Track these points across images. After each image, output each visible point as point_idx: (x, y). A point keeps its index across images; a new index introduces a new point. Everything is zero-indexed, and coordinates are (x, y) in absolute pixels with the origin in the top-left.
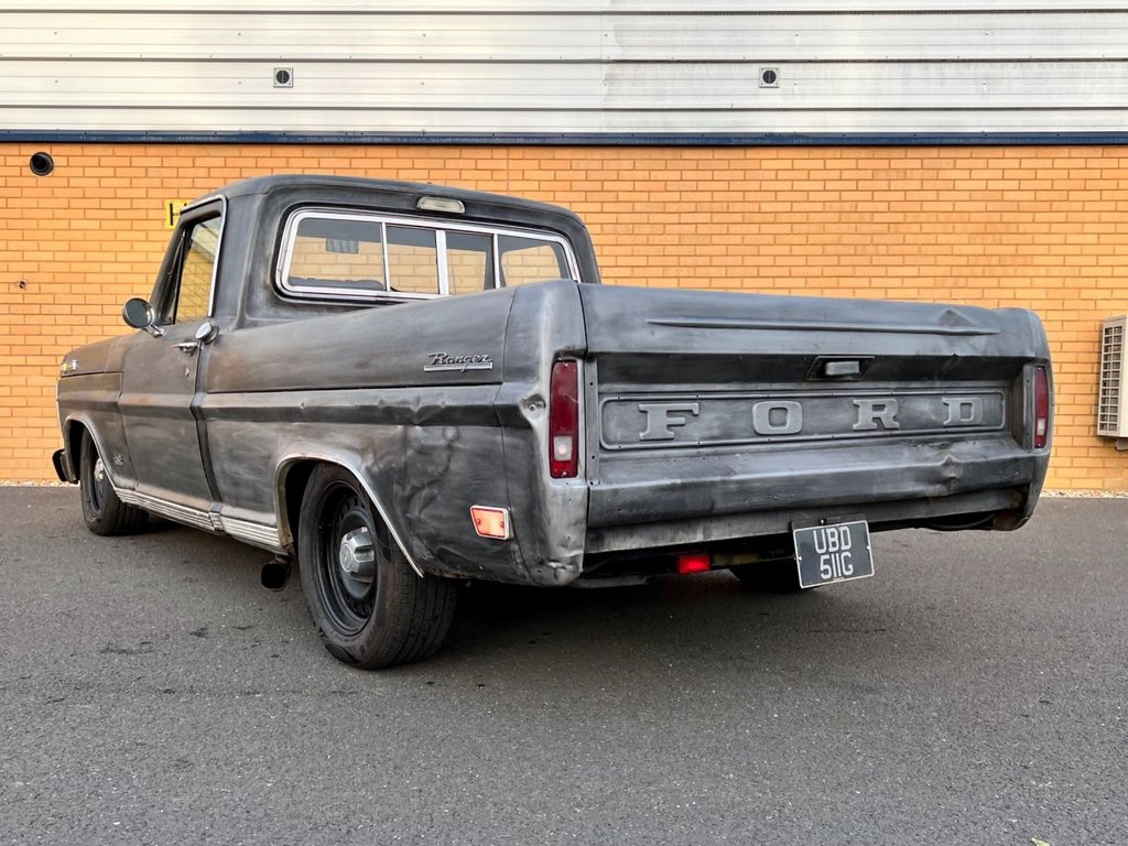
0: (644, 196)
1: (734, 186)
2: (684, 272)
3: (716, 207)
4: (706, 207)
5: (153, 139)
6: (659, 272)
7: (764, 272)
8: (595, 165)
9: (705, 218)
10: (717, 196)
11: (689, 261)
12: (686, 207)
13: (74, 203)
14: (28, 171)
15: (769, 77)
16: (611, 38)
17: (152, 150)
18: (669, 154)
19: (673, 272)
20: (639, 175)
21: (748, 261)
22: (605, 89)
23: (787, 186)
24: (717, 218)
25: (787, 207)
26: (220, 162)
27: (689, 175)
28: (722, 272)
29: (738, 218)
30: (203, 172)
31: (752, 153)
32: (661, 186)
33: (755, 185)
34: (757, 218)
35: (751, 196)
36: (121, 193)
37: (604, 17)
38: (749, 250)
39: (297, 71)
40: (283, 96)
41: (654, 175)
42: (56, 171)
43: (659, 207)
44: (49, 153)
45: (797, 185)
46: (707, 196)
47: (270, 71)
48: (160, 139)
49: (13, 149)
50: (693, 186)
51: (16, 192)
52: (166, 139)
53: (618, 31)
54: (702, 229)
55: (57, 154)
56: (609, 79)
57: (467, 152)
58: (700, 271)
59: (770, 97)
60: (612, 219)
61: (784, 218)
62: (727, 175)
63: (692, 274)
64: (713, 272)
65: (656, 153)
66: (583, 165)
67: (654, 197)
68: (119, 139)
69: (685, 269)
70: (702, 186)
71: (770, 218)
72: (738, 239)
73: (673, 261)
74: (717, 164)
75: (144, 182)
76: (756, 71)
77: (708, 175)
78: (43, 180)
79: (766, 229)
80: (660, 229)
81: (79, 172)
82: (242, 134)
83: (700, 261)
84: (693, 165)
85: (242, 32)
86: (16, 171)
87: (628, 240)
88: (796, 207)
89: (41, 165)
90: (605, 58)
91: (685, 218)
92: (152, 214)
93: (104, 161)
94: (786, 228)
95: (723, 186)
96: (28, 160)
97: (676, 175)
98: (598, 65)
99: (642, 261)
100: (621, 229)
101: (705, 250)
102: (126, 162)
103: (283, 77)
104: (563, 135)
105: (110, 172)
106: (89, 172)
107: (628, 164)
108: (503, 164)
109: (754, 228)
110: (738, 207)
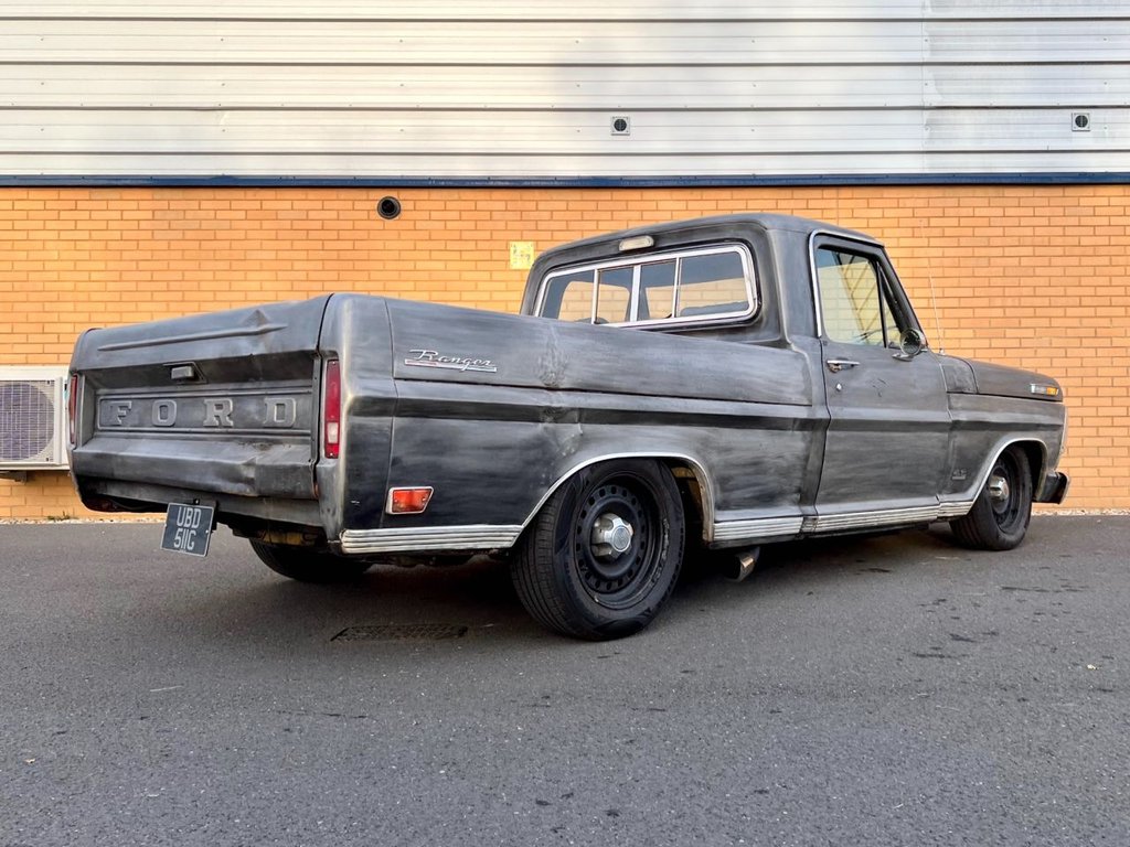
0: (969, 231)
1: (1055, 221)
2: (1009, 302)
3: (1038, 241)
4: (1028, 241)
5: (500, 184)
6: (985, 302)
7: (1086, 301)
8: (921, 203)
9: (1029, 251)
10: (1039, 231)
11: (1013, 291)
12: (1009, 241)
13: (420, 245)
14: (376, 215)
15: (1081, 122)
16: (931, 88)
17: (497, 194)
18: (991, 192)
19: (998, 302)
20: (964, 212)
21: (1070, 291)
22: (926, 134)
23: (1105, 221)
24: (1039, 251)
25: (1105, 241)
26: (562, 205)
27: (1010, 212)
28: (1046, 302)
29: (1059, 251)
30: (546, 215)
31: (1070, 191)
32: (985, 222)
33: (1074, 221)
34: (1077, 251)
35: (1069, 231)
36: (466, 235)
37: (924, 67)
38: (1070, 281)
39: (633, 120)
40: (620, 143)
41: (978, 212)
42: (403, 215)
43: (984, 242)
44: (396, 197)
45: (1114, 221)
46: (1029, 231)
47: (608, 120)
48: (507, 184)
49: (362, 194)
50: (1015, 221)
51: (363, 235)
52: (512, 184)
53: (937, 80)
54: (1025, 261)
55: (404, 198)
56: (929, 124)
57: (799, 193)
58: (1025, 301)
59: (1083, 140)
60: (938, 252)
61: (1102, 251)
62: (1047, 211)
63: (1017, 305)
64: (1037, 302)
65: (979, 192)
66: (909, 203)
67: (978, 232)
68: (467, 184)
69: (1010, 299)
70: (1024, 222)
71: (1090, 251)
72: (1060, 271)
73: (999, 291)
74: (1037, 202)
75: (490, 225)
76: (1070, 116)
77: (1030, 212)
78: (391, 223)
79: (1085, 261)
80: (984, 262)
81: (425, 215)
82: (580, 179)
83: (1025, 291)
84: (1015, 202)
85: (581, 84)
86: (364, 215)
87: (954, 272)
88: (1114, 241)
89: (389, 209)
90: (927, 105)
91: (1008, 251)
92: (496, 255)
93: (450, 205)
94: (1105, 261)
95: (1044, 221)
96: (375, 205)
97: (999, 212)
98: (920, 112)
99: (968, 292)
100: (947, 262)
101: (1029, 281)
102: (471, 205)
103: (620, 125)
104: (887, 176)
105: (455, 215)
106: (435, 215)
107: (953, 202)
108: (833, 204)
109: (1075, 261)
110: (1059, 241)
